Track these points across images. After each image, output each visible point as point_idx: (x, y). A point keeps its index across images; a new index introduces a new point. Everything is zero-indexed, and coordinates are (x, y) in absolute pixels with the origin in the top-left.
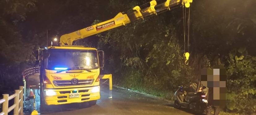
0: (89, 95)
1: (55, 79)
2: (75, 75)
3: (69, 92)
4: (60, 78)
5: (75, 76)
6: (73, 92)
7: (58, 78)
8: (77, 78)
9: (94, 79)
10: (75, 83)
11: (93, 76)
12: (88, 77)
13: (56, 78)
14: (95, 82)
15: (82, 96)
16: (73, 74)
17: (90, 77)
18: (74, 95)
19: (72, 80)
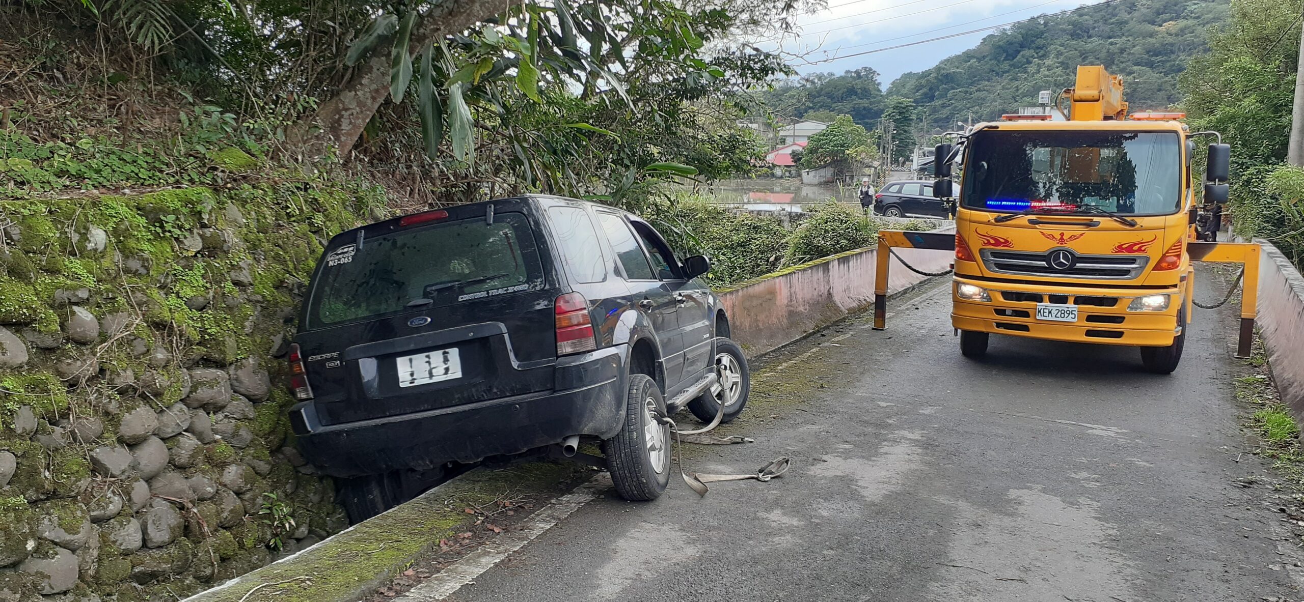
0: (1119, 319)
1: (989, 243)
2: (1062, 235)
3: (1038, 298)
4: (1006, 243)
5: (1062, 238)
6: (1055, 299)
7: (997, 243)
8: (1070, 246)
9: (1147, 260)
10: (1061, 264)
11: (1141, 246)
12: (1120, 248)
13: (992, 241)
14: (1153, 269)
15: (1090, 318)
16: (1056, 230)
17: (1130, 249)
18: (1054, 312)
19: (1052, 253)
